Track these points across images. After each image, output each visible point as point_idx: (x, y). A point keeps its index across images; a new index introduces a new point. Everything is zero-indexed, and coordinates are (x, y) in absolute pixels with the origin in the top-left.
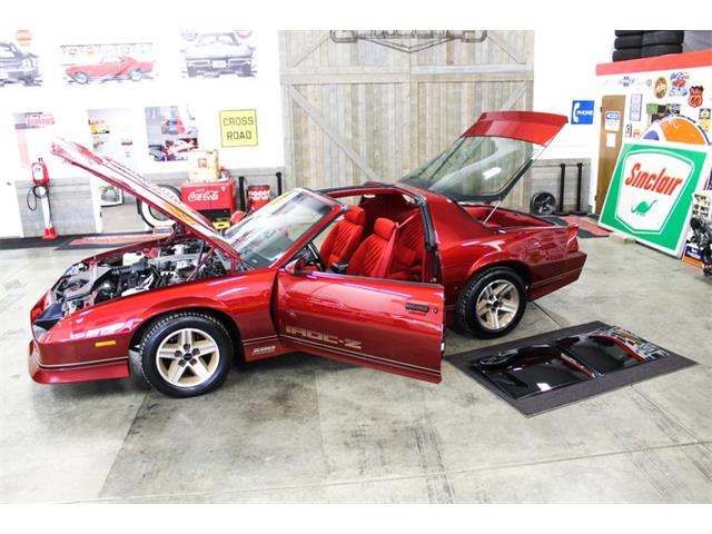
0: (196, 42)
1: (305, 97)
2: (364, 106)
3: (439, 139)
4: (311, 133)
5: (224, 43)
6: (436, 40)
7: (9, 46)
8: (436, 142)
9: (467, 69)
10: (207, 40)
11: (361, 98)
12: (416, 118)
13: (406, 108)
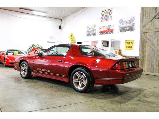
0: (122, 23)
1: (146, 36)
4: (147, 47)
5: (128, 23)
7: (92, 28)
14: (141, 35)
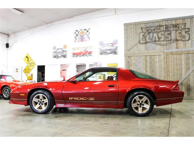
0: (103, 46)
1: (131, 60)
2: (149, 62)
3: (174, 72)
5: (110, 46)
6: (172, 41)
7: (62, 49)
8: (173, 74)
9: (183, 50)
10: (105, 45)
11: (148, 60)
12: (166, 66)
13: (163, 63)
14: (126, 59)
